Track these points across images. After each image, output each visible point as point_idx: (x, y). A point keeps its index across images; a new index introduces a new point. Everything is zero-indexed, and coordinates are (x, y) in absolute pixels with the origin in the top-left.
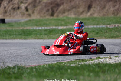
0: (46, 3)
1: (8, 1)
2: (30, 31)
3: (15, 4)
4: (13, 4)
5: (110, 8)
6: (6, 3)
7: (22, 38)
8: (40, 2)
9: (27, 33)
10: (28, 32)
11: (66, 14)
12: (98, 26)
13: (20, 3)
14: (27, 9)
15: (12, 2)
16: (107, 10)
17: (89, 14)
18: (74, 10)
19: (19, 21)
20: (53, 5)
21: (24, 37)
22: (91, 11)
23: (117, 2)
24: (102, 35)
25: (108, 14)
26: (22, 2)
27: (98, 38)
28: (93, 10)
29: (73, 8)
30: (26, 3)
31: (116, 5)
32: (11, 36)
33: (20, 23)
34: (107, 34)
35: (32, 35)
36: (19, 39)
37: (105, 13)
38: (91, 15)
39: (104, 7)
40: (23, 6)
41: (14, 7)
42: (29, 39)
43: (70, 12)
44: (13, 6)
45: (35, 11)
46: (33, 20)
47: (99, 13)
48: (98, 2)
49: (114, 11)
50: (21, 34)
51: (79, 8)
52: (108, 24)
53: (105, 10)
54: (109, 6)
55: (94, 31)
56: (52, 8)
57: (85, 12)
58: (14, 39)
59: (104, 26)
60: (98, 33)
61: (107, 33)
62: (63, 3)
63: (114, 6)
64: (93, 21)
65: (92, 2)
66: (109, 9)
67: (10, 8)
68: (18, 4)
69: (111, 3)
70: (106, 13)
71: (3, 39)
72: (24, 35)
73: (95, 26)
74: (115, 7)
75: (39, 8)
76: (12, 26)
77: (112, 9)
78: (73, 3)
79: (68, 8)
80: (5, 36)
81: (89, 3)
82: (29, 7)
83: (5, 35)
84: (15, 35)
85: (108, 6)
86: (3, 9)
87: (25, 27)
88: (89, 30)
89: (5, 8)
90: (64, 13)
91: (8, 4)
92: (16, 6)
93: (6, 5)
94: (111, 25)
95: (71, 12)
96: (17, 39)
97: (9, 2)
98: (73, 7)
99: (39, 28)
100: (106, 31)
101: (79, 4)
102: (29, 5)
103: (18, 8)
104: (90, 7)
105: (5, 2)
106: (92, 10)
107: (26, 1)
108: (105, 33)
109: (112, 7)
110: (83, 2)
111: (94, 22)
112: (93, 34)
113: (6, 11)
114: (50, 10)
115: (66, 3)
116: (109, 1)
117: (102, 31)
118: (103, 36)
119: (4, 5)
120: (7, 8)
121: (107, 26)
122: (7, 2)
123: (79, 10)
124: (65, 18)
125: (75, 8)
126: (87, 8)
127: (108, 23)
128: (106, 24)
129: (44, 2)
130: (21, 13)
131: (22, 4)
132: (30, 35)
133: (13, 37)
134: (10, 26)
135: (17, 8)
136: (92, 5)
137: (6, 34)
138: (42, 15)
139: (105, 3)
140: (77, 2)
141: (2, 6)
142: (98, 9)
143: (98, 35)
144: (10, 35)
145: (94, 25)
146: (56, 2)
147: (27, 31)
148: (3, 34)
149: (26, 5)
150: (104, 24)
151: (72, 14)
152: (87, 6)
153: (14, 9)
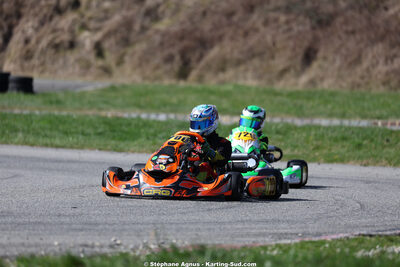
0: (164, 34)
1: (37, 19)
2: (129, 124)
3: (62, 30)
4: (54, 31)
5: (378, 63)
6: (33, 27)
7: (109, 147)
8: (144, 29)
9: (123, 132)
11: (230, 73)
12: (346, 123)
13: (77, 28)
14: (99, 50)
15: (53, 23)
16: (368, 70)
17: (304, 79)
18: (256, 62)
19: (77, 87)
20: (186, 43)
21: (113, 142)
22: (314, 70)
25: (367, 83)
26: (84, 27)
27: (365, 161)
28: (320, 67)
29: (253, 56)
30: (97, 30)
32: (71, 139)
33: (83, 95)
34: (393, 151)
35: (142, 140)
36: (100, 149)
37: (358, 80)
38: (312, 82)
39: (358, 61)
40: (87, 39)
41: (57, 41)
42: (133, 152)
43: (242, 68)
44: (54, 39)
45: (126, 58)
46: (124, 87)
47: (340, 77)
48: (337, 43)
49: (387, 74)
50: (100, 134)
51: (273, 57)
52: (379, 118)
53: (359, 70)
54: (374, 57)
55: (344, 138)
56: (183, 54)
57: (292, 71)
58: (82, 147)
59: (364, 123)
60: (359, 146)
61: (390, 146)
62: (220, 38)
63: (389, 59)
64: (326, 102)
65: (316, 39)
66: (374, 66)
67: (44, 43)
68: (71, 31)
69: (379, 48)
70: (362, 78)
71: (46, 145)
72: (114, 138)
73: (336, 122)
74: (392, 61)
75: (140, 47)
76: (58, 102)
77: (382, 68)
78: (253, 40)
79: (236, 54)
80: (51, 137)
81: (306, 44)
82: (106, 45)
83: (48, 133)
84: (83, 134)
85: (370, 56)
86: (21, 45)
87: (100, 109)
88: (330, 134)
89: (27, 41)
90: (223, 69)
91: (37, 30)
92: (65, 37)
93: (30, 31)
94: (390, 121)
95: (246, 70)
96: (91, 148)
97: (42, 23)
98: (252, 54)
99: (157, 115)
101: (274, 44)
102: (108, 35)
103: (72, 45)
104: (309, 57)
105: (28, 21)
106: (315, 65)
107: (98, 25)
108: (384, 146)
109: (381, 61)
110: (290, 38)
111: (329, 106)
112: (343, 147)
113: (28, 52)
114: (178, 58)
115: (232, 39)
116: (373, 42)
117: (372, 140)
118: (381, 157)
119: (23, 32)
120: (33, 41)
121: (376, 124)
122: (36, 25)
123: (272, 62)
124: (229, 87)
125: (261, 55)
126: (300, 57)
127: (377, 113)
128: (372, 118)
129: (157, 31)
130: (78, 61)
131: (86, 34)
132: (134, 140)
133: (75, 140)
134: (51, 103)
135: (67, 44)
136: (316, 52)
137: (51, 129)
138: (148, 72)
139: (362, 45)
140: (269, 38)
141: (17, 38)
142: (338, 63)
143: (361, 153)
144: (66, 133)
145: (331, 115)
146: (198, 34)
147: (121, 125)
148: (43, 129)
149: (98, 36)
150: (364, 117)
151: (249, 74)
152: (301, 52)
153: (56, 47)
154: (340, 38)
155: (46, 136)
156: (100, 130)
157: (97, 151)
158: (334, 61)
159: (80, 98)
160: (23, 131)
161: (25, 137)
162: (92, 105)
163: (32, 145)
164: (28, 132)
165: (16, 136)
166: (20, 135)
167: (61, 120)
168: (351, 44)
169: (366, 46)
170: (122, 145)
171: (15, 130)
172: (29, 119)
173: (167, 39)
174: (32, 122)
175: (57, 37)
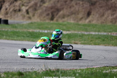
1: (9, 3)
2: (36, 34)
4: (14, 6)
5: (109, 16)
10: (35, 35)
13: (21, 5)
15: (14, 4)
16: (106, 18)
20: (53, 10)
21: (32, 39)
23: (115, 10)
24: (108, 42)
25: (106, 22)
27: (105, 45)
28: (92, 17)
30: (27, 6)
31: (114, 14)
32: (19, 38)
34: (113, 42)
36: (28, 41)
37: (103, 21)
38: (90, 21)
39: (103, 15)
40: (24, 9)
41: (15, 9)
45: (36, 14)
48: (97, 10)
49: (112, 19)
50: (28, 36)
51: (78, 14)
54: (108, 14)
55: (99, 38)
56: (52, 13)
57: (84, 18)
58: (23, 40)
60: (104, 40)
61: (113, 40)
62: (63, 9)
63: (112, 15)
65: (91, 9)
67: (11, 10)
68: (19, 6)
69: (109, 12)
71: (12, 40)
72: (32, 38)
75: (39, 11)
77: (110, 17)
78: (72, 9)
79: (68, 13)
80: (14, 37)
81: (88, 10)
82: (29, 10)
84: (23, 36)
87: (28, 29)
88: (95, 37)
89: (6, 9)
90: (64, 18)
91: (9, 6)
92: (18, 8)
93: (7, 6)
95: (70, 18)
97: (11, 4)
98: (72, 13)
99: (44, 31)
100: (112, 39)
101: (79, 10)
103: (20, 10)
104: (89, 14)
105: (7, 3)
108: (111, 40)
109: (110, 15)
110: (83, 9)
112: (99, 40)
113: (7, 12)
114: (50, 14)
115: (66, 9)
116: (108, 10)
117: (107, 39)
118: (110, 44)
119: (5, 6)
120: (8, 9)
125: (75, 13)
126: (86, 14)
130: (21, 15)
131: (24, 7)
132: (38, 38)
133: (21, 38)
134: (13, 27)
135: (18, 10)
136: (91, 13)
137: (14, 35)
139: (104, 11)
140: (77, 9)
141: (3, 8)
142: (97, 16)
143: (104, 42)
144: (18, 36)
148: (11, 35)
149: (27, 8)
152: (86, 13)
153: (15, 11)
154: (98, 8)
155: (12, 37)
156: (28, 35)
157: (27, 41)
158: (96, 15)
159: (22, 26)
160: (5, 35)
161: (6, 37)
162: (25, 28)
163: (8, 40)
164: (7, 36)
165: (3, 37)
166: (5, 37)
167: (17, 32)
168: (101, 10)
169: (106, 11)
170: (34, 40)
171: (3, 35)
172: (7, 32)
173: (47, 9)
174: (8, 33)
175: (15, 8)
